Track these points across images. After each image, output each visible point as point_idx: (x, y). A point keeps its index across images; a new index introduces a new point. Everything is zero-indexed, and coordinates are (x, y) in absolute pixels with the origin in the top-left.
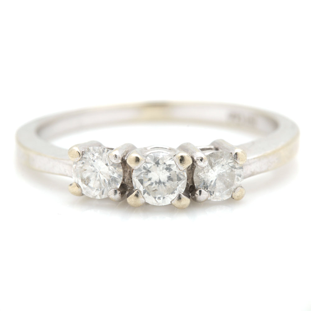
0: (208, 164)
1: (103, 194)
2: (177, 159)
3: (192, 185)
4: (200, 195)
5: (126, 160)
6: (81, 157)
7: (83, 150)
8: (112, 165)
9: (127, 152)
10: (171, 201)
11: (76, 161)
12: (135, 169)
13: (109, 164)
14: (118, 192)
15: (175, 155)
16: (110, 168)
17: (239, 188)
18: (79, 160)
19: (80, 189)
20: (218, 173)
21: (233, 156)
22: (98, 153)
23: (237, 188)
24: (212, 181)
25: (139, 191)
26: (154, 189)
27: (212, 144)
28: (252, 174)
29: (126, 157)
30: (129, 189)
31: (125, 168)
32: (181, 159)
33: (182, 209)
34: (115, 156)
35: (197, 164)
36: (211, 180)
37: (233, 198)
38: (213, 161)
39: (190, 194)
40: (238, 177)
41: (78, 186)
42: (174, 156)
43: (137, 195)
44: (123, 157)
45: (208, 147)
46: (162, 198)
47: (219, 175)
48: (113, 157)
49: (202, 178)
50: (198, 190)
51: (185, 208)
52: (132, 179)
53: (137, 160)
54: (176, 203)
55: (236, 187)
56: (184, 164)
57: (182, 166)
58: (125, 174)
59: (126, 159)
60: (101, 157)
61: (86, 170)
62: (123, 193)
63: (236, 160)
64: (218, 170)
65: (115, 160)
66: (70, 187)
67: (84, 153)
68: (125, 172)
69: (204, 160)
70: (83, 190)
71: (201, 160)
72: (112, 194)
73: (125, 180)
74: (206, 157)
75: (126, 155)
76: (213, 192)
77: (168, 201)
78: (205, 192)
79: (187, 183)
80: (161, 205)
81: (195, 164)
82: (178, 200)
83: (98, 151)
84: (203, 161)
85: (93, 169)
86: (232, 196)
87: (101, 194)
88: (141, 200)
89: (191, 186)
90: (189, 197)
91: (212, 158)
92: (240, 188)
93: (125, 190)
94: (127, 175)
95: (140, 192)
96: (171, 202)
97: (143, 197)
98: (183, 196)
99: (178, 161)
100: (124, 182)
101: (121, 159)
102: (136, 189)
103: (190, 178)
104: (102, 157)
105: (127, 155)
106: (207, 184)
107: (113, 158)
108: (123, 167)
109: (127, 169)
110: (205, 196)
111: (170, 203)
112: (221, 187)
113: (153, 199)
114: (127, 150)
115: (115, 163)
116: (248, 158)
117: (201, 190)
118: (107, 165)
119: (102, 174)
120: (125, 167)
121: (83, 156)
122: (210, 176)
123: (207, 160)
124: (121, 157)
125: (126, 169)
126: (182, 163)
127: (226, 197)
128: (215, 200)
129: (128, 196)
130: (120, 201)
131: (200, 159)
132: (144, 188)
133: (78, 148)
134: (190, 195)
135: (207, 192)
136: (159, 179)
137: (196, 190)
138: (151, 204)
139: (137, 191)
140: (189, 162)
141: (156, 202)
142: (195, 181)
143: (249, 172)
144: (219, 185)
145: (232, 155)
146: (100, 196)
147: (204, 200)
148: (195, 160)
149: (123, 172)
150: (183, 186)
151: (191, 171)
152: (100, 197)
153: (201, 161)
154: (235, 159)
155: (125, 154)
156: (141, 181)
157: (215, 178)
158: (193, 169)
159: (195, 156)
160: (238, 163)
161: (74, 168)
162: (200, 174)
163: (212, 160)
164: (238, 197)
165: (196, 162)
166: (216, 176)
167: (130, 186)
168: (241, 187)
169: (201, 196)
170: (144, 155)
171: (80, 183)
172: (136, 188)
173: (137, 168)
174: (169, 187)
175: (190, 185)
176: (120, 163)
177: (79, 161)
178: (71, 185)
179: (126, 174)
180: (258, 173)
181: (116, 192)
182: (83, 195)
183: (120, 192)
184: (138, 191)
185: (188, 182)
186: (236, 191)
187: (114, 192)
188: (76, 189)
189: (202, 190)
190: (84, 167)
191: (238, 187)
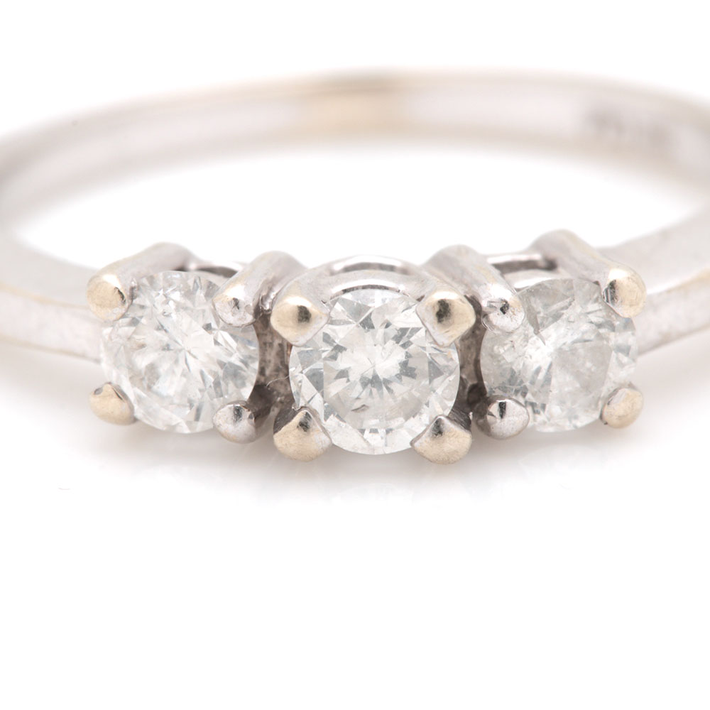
0: (526, 321)
1: (197, 418)
2: (426, 310)
3: (475, 382)
4: (502, 416)
5: (269, 310)
6: (127, 305)
7: (133, 284)
8: (224, 329)
9: (270, 285)
10: (411, 438)
11: (114, 317)
12: (297, 344)
13: (214, 325)
14: (246, 413)
15: (422, 297)
16: (220, 340)
17: (623, 390)
18: (120, 315)
19: (125, 405)
20: (558, 346)
21: (603, 293)
22: (180, 291)
23: (616, 391)
24: (538, 371)
25: (311, 411)
26: (358, 404)
27: (537, 246)
28: (665, 340)
29: (269, 301)
30: (279, 399)
31: (266, 335)
32: (440, 310)
33: (446, 464)
34: (233, 303)
35: (488, 321)
36: (534, 368)
37: (606, 423)
38: (540, 308)
39: (471, 413)
40: (620, 355)
41: (121, 395)
42: (419, 300)
43: (304, 426)
44: (258, 303)
45: (524, 258)
46: (382, 431)
47: (560, 351)
48: (228, 306)
49: (507, 363)
50: (494, 402)
51: (455, 462)
52: (287, 368)
53: (304, 315)
54: (425, 444)
55: (615, 387)
56: (451, 325)
57: (444, 332)
58: (267, 354)
59: (267, 307)
60: (189, 304)
61: (143, 346)
62: (259, 416)
63: (613, 305)
64: (556, 336)
65: (234, 314)
66: (95, 400)
67: (135, 291)
68: (264, 346)
69: (511, 309)
70: (136, 407)
71: (504, 309)
72: (226, 422)
73: (268, 372)
74: (518, 300)
75: (267, 296)
76: (544, 407)
77: (401, 441)
78: (518, 408)
79: (461, 378)
80: (380, 452)
81: (484, 320)
82: (433, 438)
83: (182, 286)
84: (509, 312)
85: (166, 339)
86: (601, 417)
87: (192, 418)
88: (317, 440)
89: (474, 387)
90: (467, 425)
91: (538, 301)
92: (627, 391)
93: (267, 405)
94: (272, 356)
95: (314, 416)
96: (412, 443)
97: (325, 431)
98: (448, 425)
99: (431, 318)
100: (262, 379)
101: (252, 311)
102: (301, 405)
103: (469, 363)
104: (193, 303)
105: (272, 296)
106: (522, 382)
107: (229, 308)
108: (261, 331)
109: (272, 339)
110: (516, 419)
111: (410, 447)
112: (566, 389)
113: (357, 434)
114: (270, 277)
115: (235, 325)
116: (649, 291)
117: (505, 403)
118: (208, 327)
119: (195, 357)
120: (265, 332)
121: (134, 301)
122: (531, 357)
123: (522, 309)
124: (252, 304)
125: (268, 339)
126: (444, 322)
127: (585, 419)
128: (550, 429)
129: (277, 427)
130: (250, 440)
131: (500, 306)
132: (325, 402)
133: (119, 278)
134: (471, 417)
135: (524, 409)
136: (374, 371)
137: (489, 402)
138: (350, 450)
139: (305, 411)
140: (464, 319)
141: (365, 445)
142: (484, 370)
143: (652, 335)
144: (562, 382)
145: (600, 289)
146: (189, 423)
147: (514, 432)
148: (484, 310)
149: (261, 347)
150: (447, 391)
151: (471, 340)
152: (190, 429)
153: (504, 313)
154: (608, 301)
155: (264, 294)
156: (317, 380)
157: (549, 360)
158: (477, 332)
159: (483, 296)
160: (617, 315)
161: (107, 337)
162: (502, 351)
163: (537, 305)
164: (620, 417)
165: (486, 315)
166: (551, 355)
167: (282, 390)
168: (631, 386)
169: (506, 419)
170: (324, 297)
171: (127, 387)
172: (302, 403)
173: (302, 341)
174: (406, 396)
175: (470, 383)
176: (249, 324)
177: (123, 316)
178: (97, 391)
179: (270, 354)
180: (681, 335)
181: (238, 413)
182: (135, 420)
183: (250, 413)
184: (307, 414)
185: (464, 377)
186: (615, 400)
187: (232, 413)
188: (114, 405)
189: (507, 401)
190: (137, 337)
191: (620, 388)
